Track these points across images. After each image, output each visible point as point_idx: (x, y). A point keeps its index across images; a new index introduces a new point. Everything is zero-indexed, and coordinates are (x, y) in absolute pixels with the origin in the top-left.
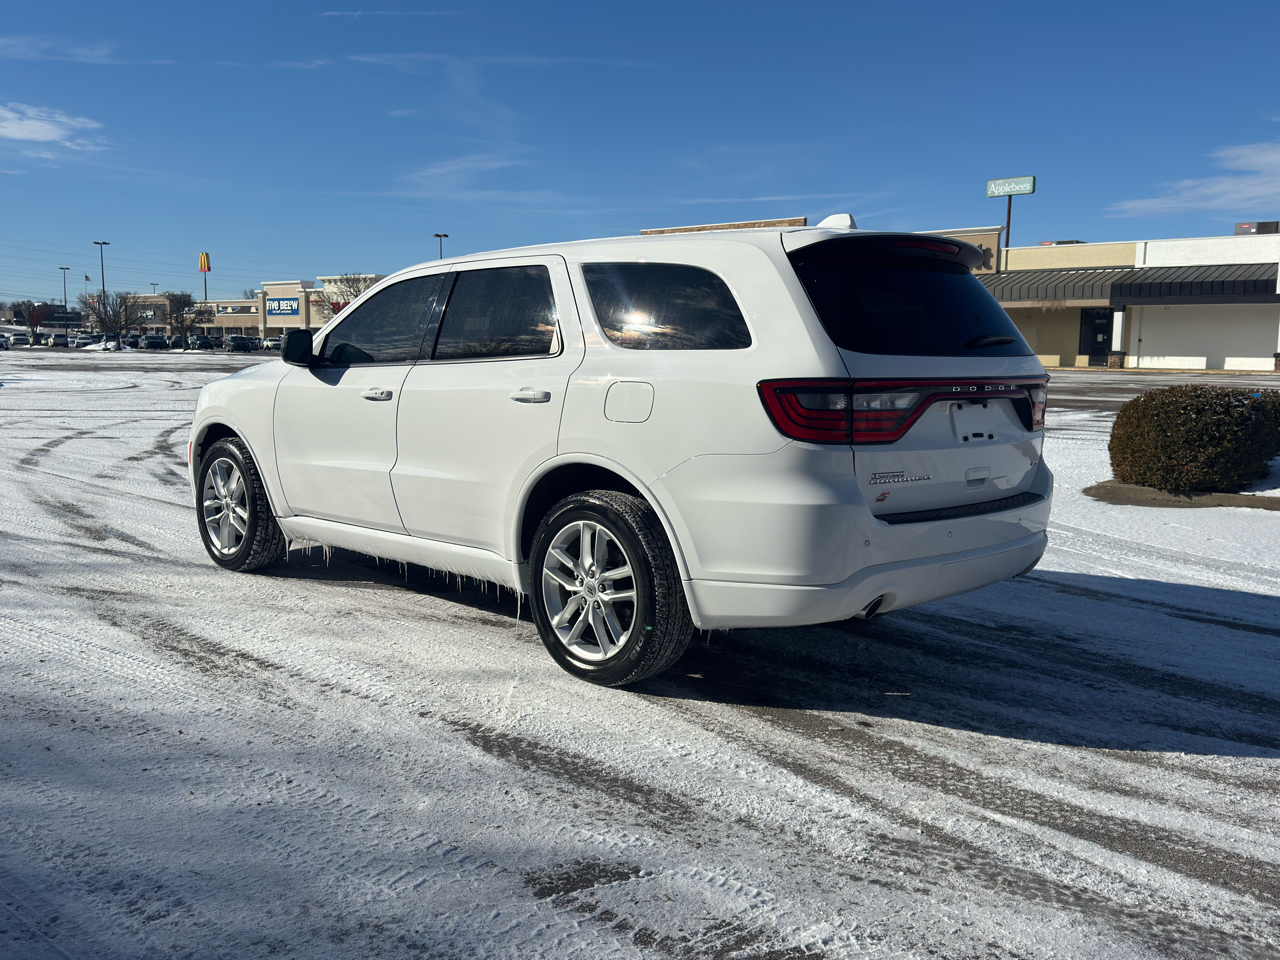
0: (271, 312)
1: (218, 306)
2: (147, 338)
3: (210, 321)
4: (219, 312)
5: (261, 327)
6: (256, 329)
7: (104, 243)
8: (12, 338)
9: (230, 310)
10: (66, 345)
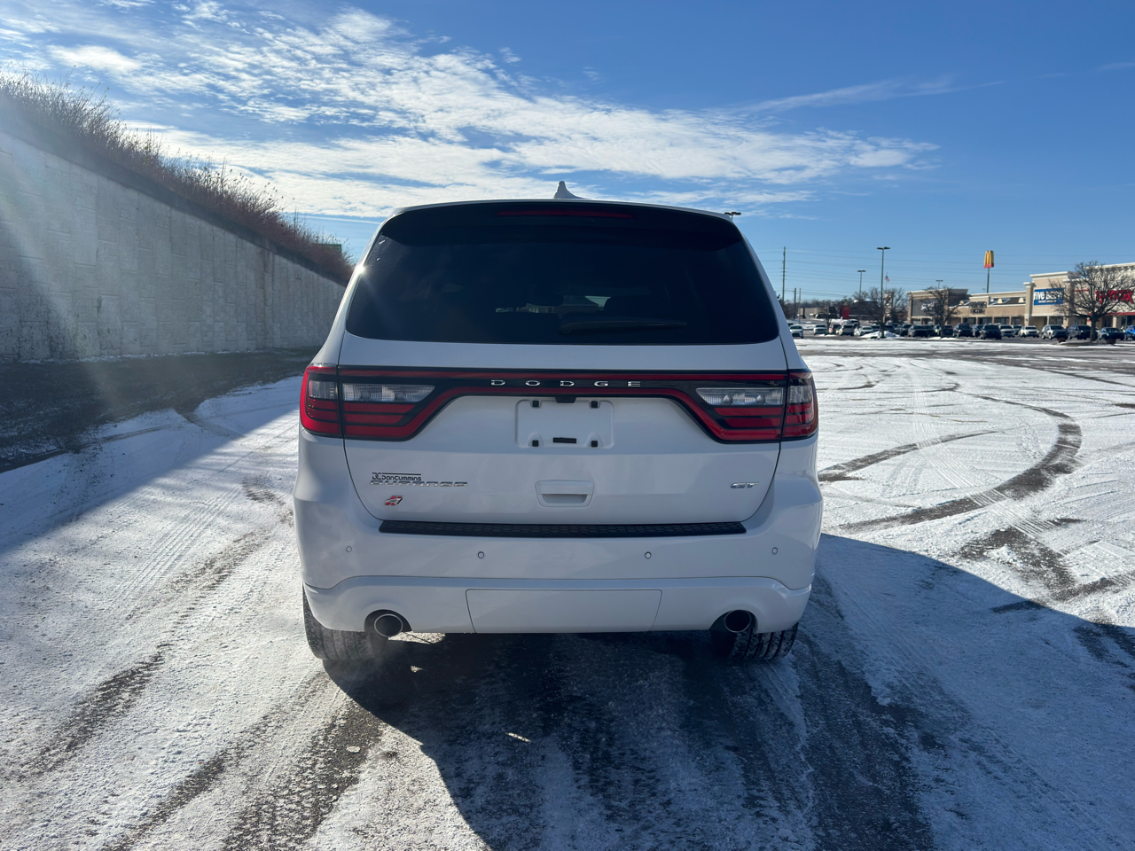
0: (1036, 302)
1: (990, 298)
2: (915, 328)
3: (981, 312)
4: (990, 303)
5: (1027, 316)
6: (1021, 318)
7: (886, 248)
8: (815, 329)
9: (1000, 301)
10: (852, 334)
